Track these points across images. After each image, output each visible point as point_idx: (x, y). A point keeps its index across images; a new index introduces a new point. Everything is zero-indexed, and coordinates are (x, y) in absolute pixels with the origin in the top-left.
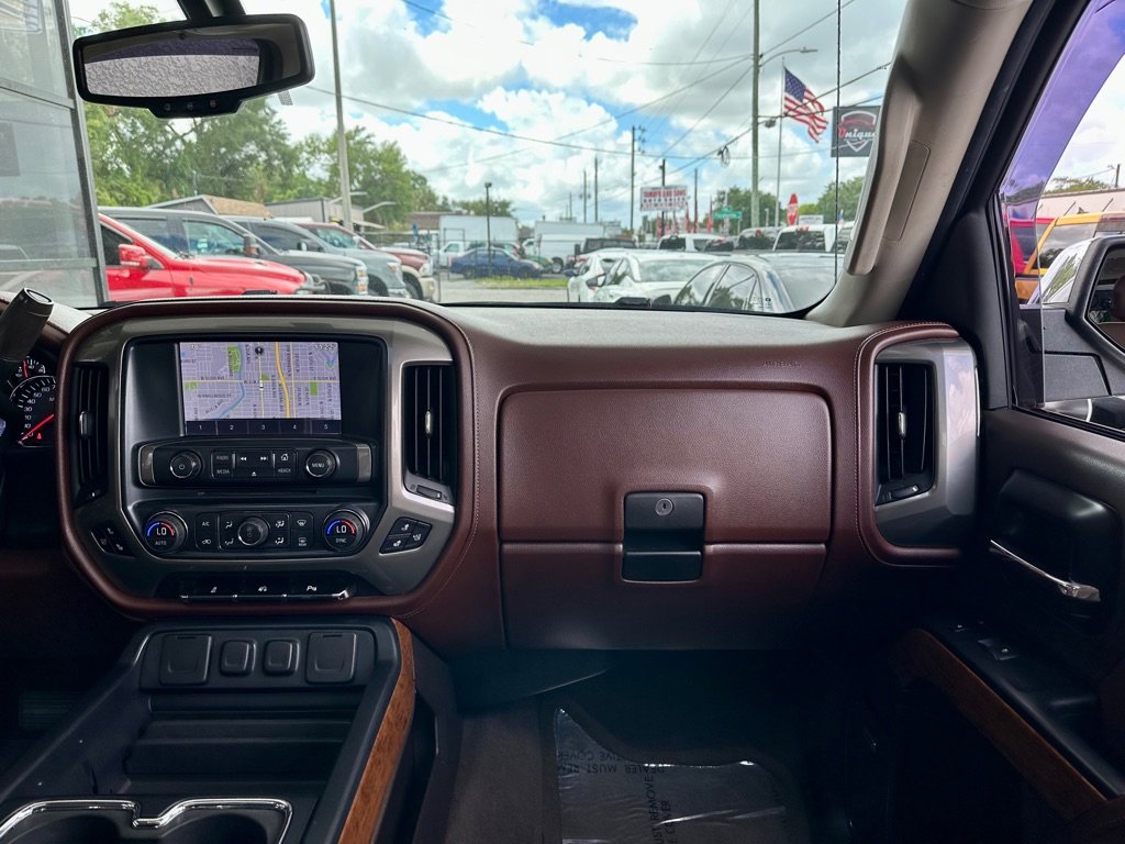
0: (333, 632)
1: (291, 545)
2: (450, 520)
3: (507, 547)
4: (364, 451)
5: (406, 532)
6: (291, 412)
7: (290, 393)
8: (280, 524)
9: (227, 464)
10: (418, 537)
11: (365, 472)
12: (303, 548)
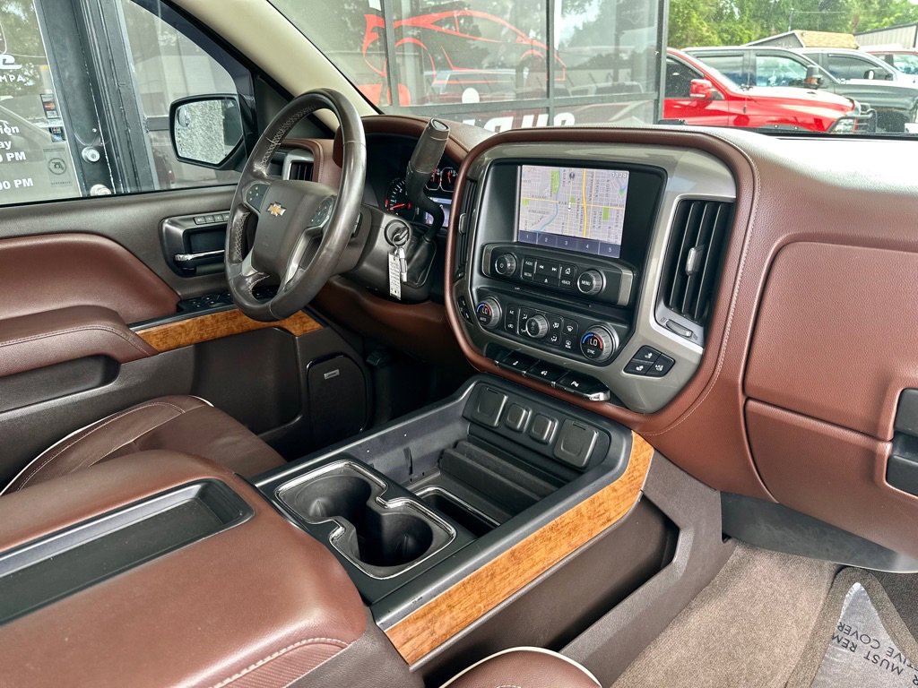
0: (581, 424)
1: (561, 345)
2: (696, 361)
3: (751, 403)
4: (628, 275)
5: (648, 360)
6: (587, 233)
7: (588, 215)
8: (556, 325)
9: (530, 269)
10: (660, 368)
11: (624, 297)
12: (567, 350)
